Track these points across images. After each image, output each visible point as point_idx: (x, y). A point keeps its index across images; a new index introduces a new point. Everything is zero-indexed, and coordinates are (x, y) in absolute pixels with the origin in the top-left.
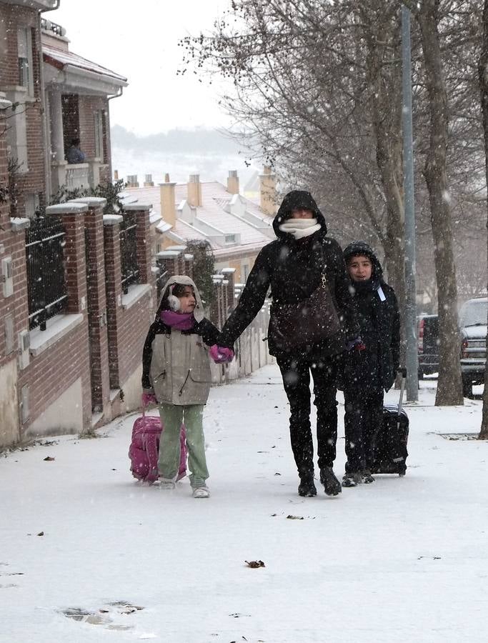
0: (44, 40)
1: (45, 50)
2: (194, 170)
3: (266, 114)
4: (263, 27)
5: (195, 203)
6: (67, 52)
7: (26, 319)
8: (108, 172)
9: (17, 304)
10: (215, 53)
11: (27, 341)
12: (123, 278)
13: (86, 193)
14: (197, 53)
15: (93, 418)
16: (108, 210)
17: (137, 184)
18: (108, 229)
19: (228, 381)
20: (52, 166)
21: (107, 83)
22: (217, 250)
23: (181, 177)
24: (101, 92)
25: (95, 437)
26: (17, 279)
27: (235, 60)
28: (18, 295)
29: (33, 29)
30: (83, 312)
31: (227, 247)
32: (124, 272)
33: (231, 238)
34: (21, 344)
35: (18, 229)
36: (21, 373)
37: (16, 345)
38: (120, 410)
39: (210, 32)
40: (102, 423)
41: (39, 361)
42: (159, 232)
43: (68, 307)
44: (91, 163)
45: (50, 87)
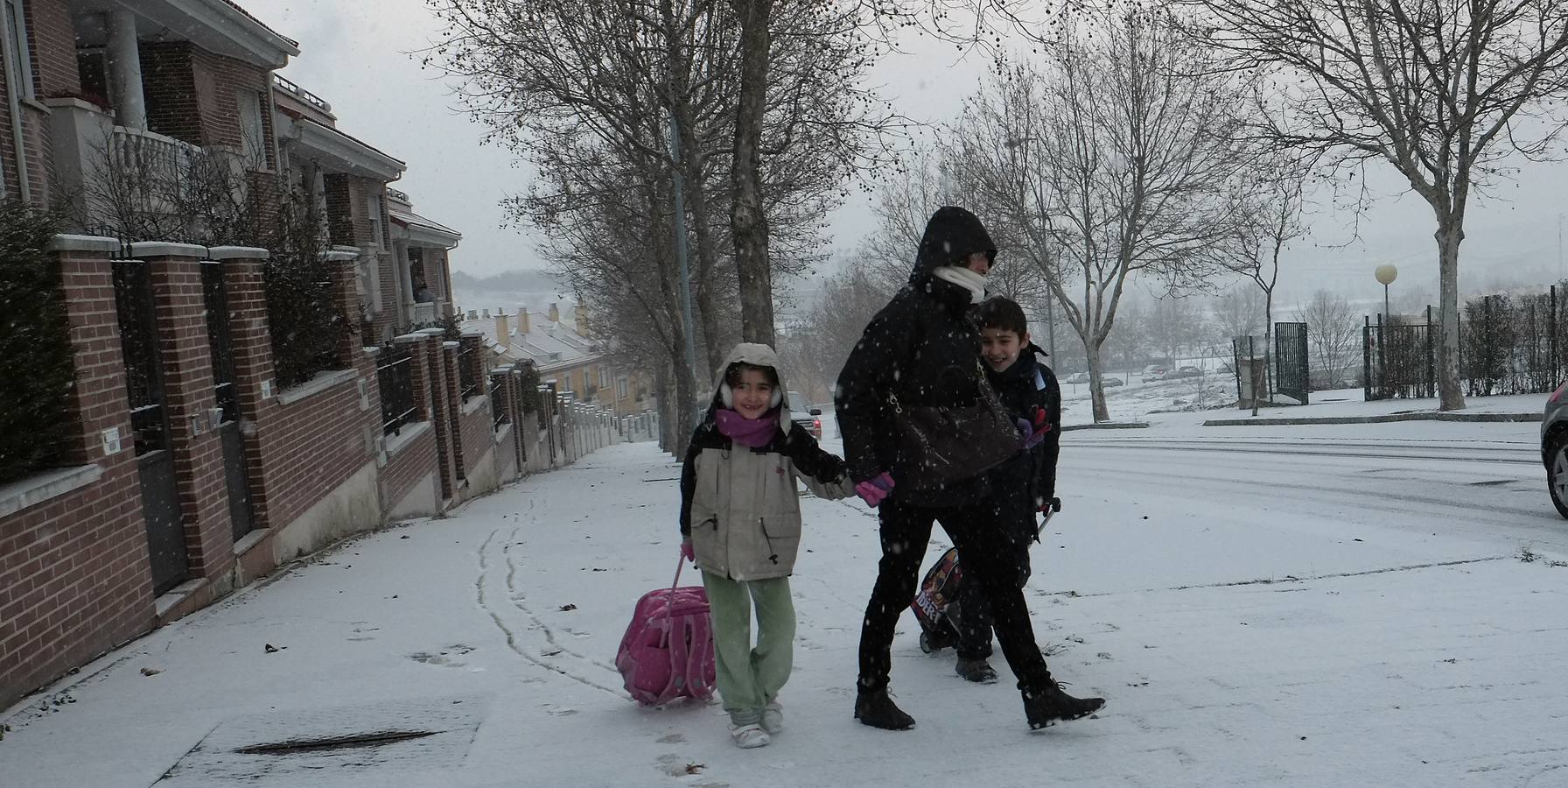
0: (390, 204)
1: (392, 213)
2: (522, 304)
3: (574, 258)
4: (566, 188)
5: (524, 329)
6: (411, 214)
7: (381, 428)
8: (449, 308)
9: (373, 416)
10: (528, 210)
11: (383, 446)
12: (462, 392)
13: (429, 325)
14: (515, 211)
15: (444, 503)
16: (447, 337)
17: (477, 317)
18: (447, 352)
19: (556, 468)
20: (403, 305)
21: (444, 237)
22: (541, 366)
23: (511, 309)
24: (441, 245)
25: (445, 518)
26: (373, 396)
27: (545, 216)
28: (373, 409)
29: (380, 197)
30: (430, 420)
31: (551, 363)
32: (463, 385)
33: (554, 356)
34: (378, 448)
35: (371, 356)
36: (380, 470)
37: (374, 448)
38: (466, 495)
39: (525, 194)
40: (452, 507)
41: (394, 460)
42: (497, 354)
43: (417, 416)
44: (436, 302)
45: (397, 242)
